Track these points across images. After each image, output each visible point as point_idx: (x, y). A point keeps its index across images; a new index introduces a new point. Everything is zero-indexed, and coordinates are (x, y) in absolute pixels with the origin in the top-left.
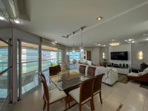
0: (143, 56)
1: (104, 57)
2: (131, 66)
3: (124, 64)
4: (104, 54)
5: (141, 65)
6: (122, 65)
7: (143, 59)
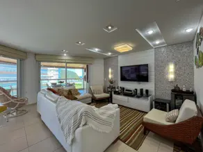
0: (175, 73)
1: (110, 76)
2: (154, 94)
3: (142, 90)
4: (110, 70)
5: (173, 91)
6: (139, 92)
7: (175, 79)
